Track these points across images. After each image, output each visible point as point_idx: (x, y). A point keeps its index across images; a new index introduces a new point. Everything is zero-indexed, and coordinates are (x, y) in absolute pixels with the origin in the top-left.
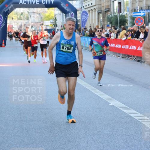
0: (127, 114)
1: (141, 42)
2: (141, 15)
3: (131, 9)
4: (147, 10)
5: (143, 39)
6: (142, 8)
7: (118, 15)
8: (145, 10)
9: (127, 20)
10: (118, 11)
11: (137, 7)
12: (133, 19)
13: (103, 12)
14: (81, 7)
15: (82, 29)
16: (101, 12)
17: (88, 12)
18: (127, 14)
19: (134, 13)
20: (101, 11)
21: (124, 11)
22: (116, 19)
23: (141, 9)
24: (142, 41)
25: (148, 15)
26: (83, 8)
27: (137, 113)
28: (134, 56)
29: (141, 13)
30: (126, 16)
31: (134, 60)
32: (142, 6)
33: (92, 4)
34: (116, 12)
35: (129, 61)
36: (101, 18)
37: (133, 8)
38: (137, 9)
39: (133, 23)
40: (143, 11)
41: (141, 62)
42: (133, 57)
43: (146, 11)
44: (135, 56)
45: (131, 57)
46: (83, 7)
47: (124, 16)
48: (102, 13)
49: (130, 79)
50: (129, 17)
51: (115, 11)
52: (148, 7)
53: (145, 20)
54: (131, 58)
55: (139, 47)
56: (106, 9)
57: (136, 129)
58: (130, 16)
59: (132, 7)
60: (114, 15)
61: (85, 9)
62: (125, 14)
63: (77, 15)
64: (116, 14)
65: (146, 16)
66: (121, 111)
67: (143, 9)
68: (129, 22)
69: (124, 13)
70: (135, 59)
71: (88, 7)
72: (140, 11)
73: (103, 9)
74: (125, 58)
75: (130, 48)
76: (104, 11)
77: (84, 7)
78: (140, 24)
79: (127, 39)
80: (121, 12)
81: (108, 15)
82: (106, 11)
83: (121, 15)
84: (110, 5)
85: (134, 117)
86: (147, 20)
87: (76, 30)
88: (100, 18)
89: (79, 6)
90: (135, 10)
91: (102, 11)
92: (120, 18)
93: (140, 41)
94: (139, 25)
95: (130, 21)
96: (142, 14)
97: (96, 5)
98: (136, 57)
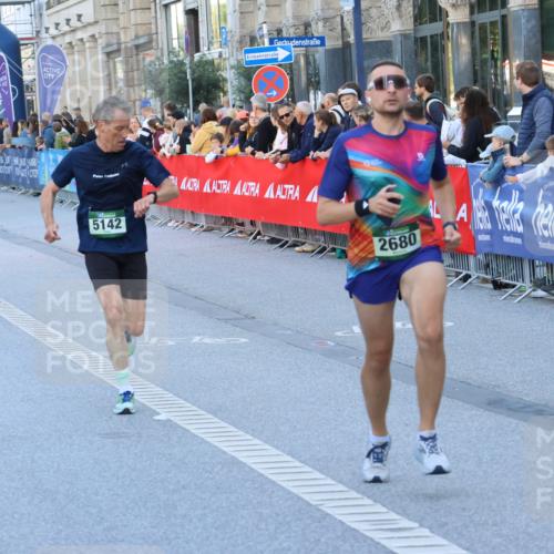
0: (224, 453)
1: (279, 165)
2: (276, 60)
3: (237, 38)
4: (297, 39)
5: (285, 155)
6: (279, 31)
7: (187, 61)
8: (290, 39)
9: (225, 80)
10: (184, 46)
11: (261, 28)
12: (247, 73)
13: (126, 48)
14: (38, 32)
15: (43, 118)
16: (119, 50)
17: (64, 52)
18: (220, 56)
19: (247, 52)
20: (119, 44)
21: (210, 43)
22: (180, 78)
23: (278, 36)
24: (282, 162)
25: (306, 57)
26: (43, 35)
27: (267, 447)
28: (252, 223)
29: (275, 49)
30: (219, 64)
31: (255, 238)
32: (281, 23)
33: (82, 18)
34: (177, 49)
35: (234, 241)
36: (120, 74)
37: (245, 31)
38: (262, 36)
39: (247, 91)
40: (286, 43)
41: (282, 246)
42: (248, 227)
43: (297, 43)
44: (259, 224)
45: (242, 224)
46: (44, 30)
47: (212, 62)
48: (122, 52)
49: (238, 316)
50: (232, 67)
51: (175, 44)
52: (302, 28)
53: (295, 78)
54: (241, 232)
55: (271, 187)
56: (137, 37)
57: (259, 510)
58: (233, 62)
59: (242, 26)
60: (171, 62)
61: (53, 38)
62: (216, 56)
63: (20, 65)
64: (181, 58)
65: (297, 62)
66: (201, 443)
67: (284, 35)
68: (229, 87)
69: (210, 52)
70: (259, 233)
71: (67, 28)
72: (271, 42)
73: (127, 38)
74: (220, 229)
75: (237, 191)
76: (129, 45)
77: (47, 29)
78: (275, 93)
79: (224, 155)
80: (198, 50)
81: (148, 59)
82: (137, 47)
83: (200, 61)
84: (153, 21)
85: (253, 466)
86: (304, 78)
87: (19, 124)
88: (115, 73)
89: (28, 27)
90: (253, 40)
91: (123, 46)
92: (193, 72)
93: (276, 162)
94: (270, 98)
95: (235, 83)
96: (282, 54)
97: (96, 22)
98: (259, 227)
